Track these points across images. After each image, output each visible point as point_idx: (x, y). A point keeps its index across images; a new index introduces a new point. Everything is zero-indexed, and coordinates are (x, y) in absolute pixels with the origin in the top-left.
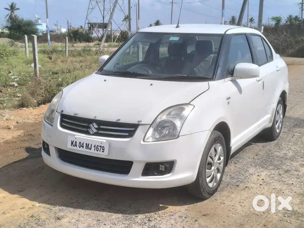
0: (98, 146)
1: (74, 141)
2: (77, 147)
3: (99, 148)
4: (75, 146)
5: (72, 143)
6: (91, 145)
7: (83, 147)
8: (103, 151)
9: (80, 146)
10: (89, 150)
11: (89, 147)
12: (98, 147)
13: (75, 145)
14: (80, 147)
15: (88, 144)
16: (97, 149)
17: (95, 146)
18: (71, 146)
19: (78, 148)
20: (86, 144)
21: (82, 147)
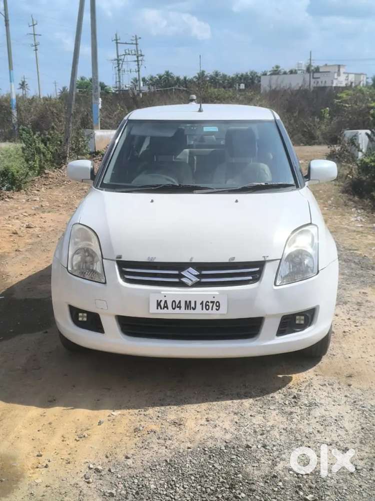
0: (208, 302)
1: (161, 301)
2: (168, 309)
3: (211, 305)
4: (164, 309)
5: (159, 304)
6: (195, 302)
7: (180, 307)
8: (218, 308)
9: (174, 307)
10: (192, 311)
11: (192, 306)
12: (207, 304)
13: (164, 307)
14: (174, 309)
15: (190, 302)
16: (207, 307)
17: (202, 303)
18: (157, 308)
19: (170, 310)
20: (186, 302)
21: (178, 307)
